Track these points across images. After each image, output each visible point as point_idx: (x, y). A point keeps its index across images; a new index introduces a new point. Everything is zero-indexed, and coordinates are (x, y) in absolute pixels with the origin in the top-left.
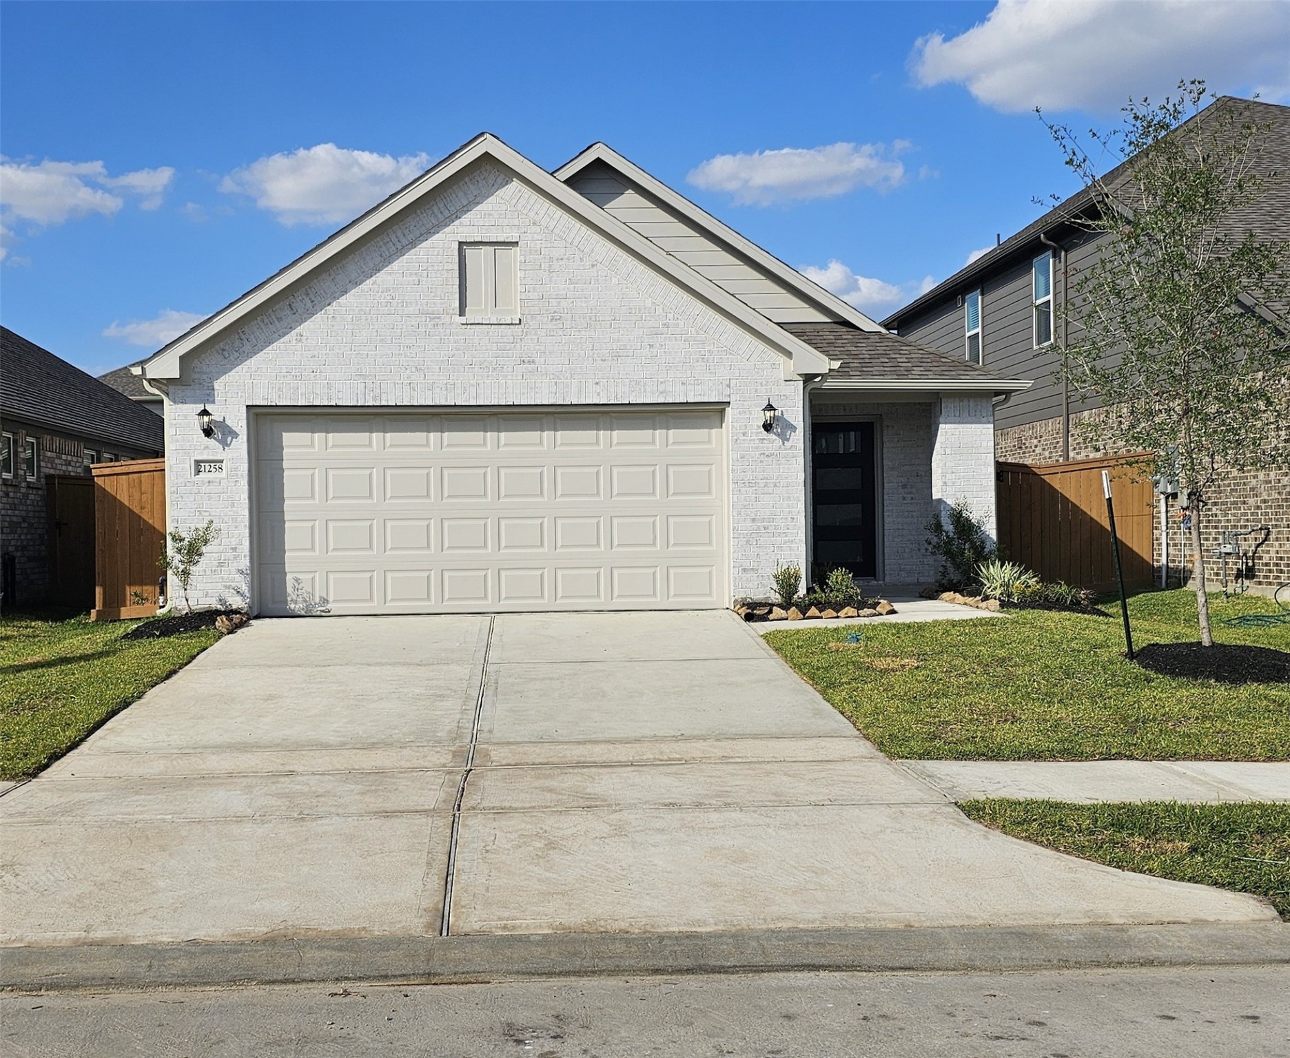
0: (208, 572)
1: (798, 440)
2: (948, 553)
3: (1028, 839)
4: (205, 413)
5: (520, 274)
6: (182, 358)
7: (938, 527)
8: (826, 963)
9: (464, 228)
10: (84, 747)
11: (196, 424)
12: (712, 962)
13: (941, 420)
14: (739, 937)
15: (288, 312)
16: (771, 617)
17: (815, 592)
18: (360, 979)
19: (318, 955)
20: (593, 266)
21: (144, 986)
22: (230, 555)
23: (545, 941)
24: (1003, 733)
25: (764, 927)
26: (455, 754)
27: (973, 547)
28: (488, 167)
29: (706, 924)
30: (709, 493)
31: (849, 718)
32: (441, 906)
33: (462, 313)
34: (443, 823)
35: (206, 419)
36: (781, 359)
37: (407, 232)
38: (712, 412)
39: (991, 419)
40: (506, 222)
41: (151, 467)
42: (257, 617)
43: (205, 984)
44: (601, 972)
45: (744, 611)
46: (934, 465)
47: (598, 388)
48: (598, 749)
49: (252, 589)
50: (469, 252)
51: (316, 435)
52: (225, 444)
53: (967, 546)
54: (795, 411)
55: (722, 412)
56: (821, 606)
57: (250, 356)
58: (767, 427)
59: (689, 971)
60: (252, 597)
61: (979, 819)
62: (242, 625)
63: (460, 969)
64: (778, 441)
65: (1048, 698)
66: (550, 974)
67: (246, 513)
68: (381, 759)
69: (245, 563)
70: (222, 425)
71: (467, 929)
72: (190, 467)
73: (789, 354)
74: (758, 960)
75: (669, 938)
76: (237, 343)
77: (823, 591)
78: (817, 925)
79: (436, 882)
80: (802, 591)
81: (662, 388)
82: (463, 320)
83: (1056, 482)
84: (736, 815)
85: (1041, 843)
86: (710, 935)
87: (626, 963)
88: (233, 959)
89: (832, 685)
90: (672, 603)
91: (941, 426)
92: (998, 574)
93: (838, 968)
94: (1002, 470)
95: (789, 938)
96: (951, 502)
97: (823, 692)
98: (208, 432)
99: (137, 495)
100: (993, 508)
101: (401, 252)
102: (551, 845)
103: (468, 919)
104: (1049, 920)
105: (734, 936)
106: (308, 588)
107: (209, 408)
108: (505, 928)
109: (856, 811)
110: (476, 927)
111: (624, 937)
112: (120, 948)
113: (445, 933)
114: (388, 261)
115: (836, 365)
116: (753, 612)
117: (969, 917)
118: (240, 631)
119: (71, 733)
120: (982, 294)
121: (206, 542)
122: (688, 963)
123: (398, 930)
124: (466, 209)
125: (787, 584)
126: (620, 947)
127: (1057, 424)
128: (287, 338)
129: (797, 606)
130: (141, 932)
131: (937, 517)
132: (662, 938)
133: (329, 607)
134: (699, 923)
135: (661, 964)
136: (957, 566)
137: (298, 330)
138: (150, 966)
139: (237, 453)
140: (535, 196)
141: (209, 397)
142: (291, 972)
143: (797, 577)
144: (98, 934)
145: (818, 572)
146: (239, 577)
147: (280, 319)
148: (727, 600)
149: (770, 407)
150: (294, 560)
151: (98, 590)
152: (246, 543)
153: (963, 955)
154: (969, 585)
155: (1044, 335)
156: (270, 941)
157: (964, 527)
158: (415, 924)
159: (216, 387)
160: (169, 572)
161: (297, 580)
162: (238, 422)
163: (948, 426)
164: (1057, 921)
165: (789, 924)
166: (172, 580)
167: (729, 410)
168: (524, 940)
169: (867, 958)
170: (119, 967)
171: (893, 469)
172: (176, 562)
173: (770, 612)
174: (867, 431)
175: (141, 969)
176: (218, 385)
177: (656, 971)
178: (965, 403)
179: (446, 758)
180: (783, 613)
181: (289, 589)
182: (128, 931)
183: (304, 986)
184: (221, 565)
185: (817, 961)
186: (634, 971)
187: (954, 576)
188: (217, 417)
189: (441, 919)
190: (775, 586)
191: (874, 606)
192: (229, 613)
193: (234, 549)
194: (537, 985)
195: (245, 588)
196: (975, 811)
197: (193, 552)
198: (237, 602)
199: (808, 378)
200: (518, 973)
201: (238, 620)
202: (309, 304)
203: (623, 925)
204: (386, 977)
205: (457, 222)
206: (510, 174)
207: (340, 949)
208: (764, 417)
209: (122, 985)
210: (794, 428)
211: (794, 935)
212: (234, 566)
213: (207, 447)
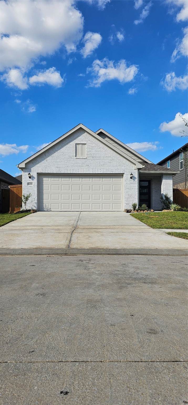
0: (30, 203)
1: (137, 180)
2: (164, 203)
3: (180, 237)
4: (29, 174)
5: (86, 150)
6: (25, 164)
7: (162, 198)
8: (141, 253)
9: (77, 141)
10: (5, 226)
11: (28, 176)
12: (119, 253)
13: (163, 179)
14: (124, 250)
15: (45, 156)
16: (131, 212)
17: (139, 208)
18: (53, 254)
19: (45, 251)
20: (100, 148)
21: (12, 255)
22: (34, 200)
23: (88, 249)
24: (174, 225)
25: (129, 248)
26: (72, 227)
27: (168, 202)
28: (81, 130)
29: (118, 247)
30: (120, 190)
31: (146, 224)
32: (69, 244)
33: (76, 156)
34: (70, 234)
35: (30, 175)
36: (134, 165)
37: (66, 142)
38: (121, 175)
39: (172, 179)
40: (84, 140)
41: (20, 186)
42: (38, 211)
43: (24, 255)
44: (98, 254)
45: (126, 211)
46: (161, 187)
47: (100, 171)
48: (99, 227)
49: (37, 206)
50: (77, 146)
51: (49, 179)
52: (33, 180)
53: (167, 202)
54: (136, 175)
55: (123, 175)
56: (141, 210)
57: (37, 164)
58: (131, 178)
59: (115, 254)
60: (37, 208)
61: (170, 235)
62: (35, 212)
63: (72, 253)
64: (133, 181)
65: (182, 221)
66: (89, 254)
67: (37, 192)
68: (59, 227)
69: (36, 201)
70: (32, 176)
71: (73, 247)
72: (26, 184)
73: (135, 164)
74: (128, 253)
75: (111, 249)
76: (35, 161)
77: (141, 208)
78: (139, 248)
79: (68, 241)
80: (137, 207)
81: (112, 170)
82: (76, 158)
83: (184, 192)
84: (125, 234)
85: (182, 238)
86: (119, 249)
87: (103, 253)
88: (29, 251)
89: (143, 219)
90: (114, 210)
91: (163, 180)
92: (173, 206)
93: (143, 254)
94: (174, 190)
95: (134, 250)
96: (164, 194)
97: (141, 221)
98: (30, 177)
99: (17, 191)
100: (172, 195)
101: (65, 145)
102: (90, 237)
103: (74, 246)
104: (184, 248)
105: (123, 249)
106: (47, 206)
107: (30, 173)
108: (80, 247)
109: (147, 233)
110: (75, 247)
111: (103, 249)
112: (8, 249)
113: (69, 248)
114: (63, 147)
115: (144, 166)
116: (128, 211)
117: (168, 248)
118: (35, 213)
119: (3, 223)
120: (170, 161)
121: (29, 197)
122: (114, 253)
123: (60, 247)
124: (77, 137)
125: (134, 206)
126: (102, 250)
127: (184, 183)
128: (44, 161)
129: (136, 210)
130: (12, 247)
131: (162, 196)
132: (110, 249)
133: (51, 210)
134: (117, 247)
135: (109, 253)
136: (166, 205)
137: (46, 159)
138: (14, 252)
139: (35, 182)
140: (89, 135)
141: (30, 171)
142: (40, 253)
143: (136, 205)
144: (4, 247)
145: (140, 205)
146: (35, 204)
147: (43, 157)
148: (123, 209)
149: (132, 174)
150: (45, 201)
151: (10, 208)
152: (36, 198)
153: (167, 253)
154: (168, 208)
155: (181, 168)
156: (36, 249)
157: (167, 198)
158: (64, 247)
159: (31, 169)
160: (22, 202)
161: (45, 205)
162: (35, 176)
163: (164, 180)
164: (185, 248)
165: (134, 248)
166: (23, 204)
167: (124, 175)
168: (85, 249)
169: (149, 253)
170: (8, 252)
171: (154, 189)
172: (24, 201)
173: (131, 211)
174: (149, 182)
175: (12, 252)
176: (32, 169)
177: (109, 254)
178: (167, 176)
179: (71, 227)
180: (134, 211)
181: (44, 206)
182: (10, 247)
183: (42, 255)
184: (32, 201)
185: (139, 253)
186: (104, 254)
187: (165, 207)
188: (31, 175)
189: (69, 246)
190: (132, 207)
191: (150, 210)
192: (33, 210)
193: (34, 199)
194: (86, 256)
195: (36, 206)
196: (169, 234)
197: (27, 199)
198: (35, 208)
199: (139, 169)
200: (82, 254)
201: (35, 211)
202: (48, 155)
203: (103, 247)
204: (58, 254)
205: (75, 140)
206: (85, 131)
207: (49, 250)
208: (130, 176)
209: (8, 254)
210: (136, 178)
211: (135, 249)
212: (34, 202)
213: (30, 180)
